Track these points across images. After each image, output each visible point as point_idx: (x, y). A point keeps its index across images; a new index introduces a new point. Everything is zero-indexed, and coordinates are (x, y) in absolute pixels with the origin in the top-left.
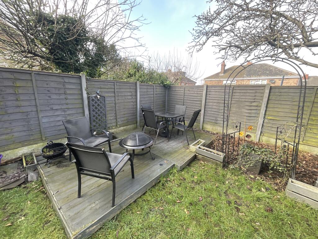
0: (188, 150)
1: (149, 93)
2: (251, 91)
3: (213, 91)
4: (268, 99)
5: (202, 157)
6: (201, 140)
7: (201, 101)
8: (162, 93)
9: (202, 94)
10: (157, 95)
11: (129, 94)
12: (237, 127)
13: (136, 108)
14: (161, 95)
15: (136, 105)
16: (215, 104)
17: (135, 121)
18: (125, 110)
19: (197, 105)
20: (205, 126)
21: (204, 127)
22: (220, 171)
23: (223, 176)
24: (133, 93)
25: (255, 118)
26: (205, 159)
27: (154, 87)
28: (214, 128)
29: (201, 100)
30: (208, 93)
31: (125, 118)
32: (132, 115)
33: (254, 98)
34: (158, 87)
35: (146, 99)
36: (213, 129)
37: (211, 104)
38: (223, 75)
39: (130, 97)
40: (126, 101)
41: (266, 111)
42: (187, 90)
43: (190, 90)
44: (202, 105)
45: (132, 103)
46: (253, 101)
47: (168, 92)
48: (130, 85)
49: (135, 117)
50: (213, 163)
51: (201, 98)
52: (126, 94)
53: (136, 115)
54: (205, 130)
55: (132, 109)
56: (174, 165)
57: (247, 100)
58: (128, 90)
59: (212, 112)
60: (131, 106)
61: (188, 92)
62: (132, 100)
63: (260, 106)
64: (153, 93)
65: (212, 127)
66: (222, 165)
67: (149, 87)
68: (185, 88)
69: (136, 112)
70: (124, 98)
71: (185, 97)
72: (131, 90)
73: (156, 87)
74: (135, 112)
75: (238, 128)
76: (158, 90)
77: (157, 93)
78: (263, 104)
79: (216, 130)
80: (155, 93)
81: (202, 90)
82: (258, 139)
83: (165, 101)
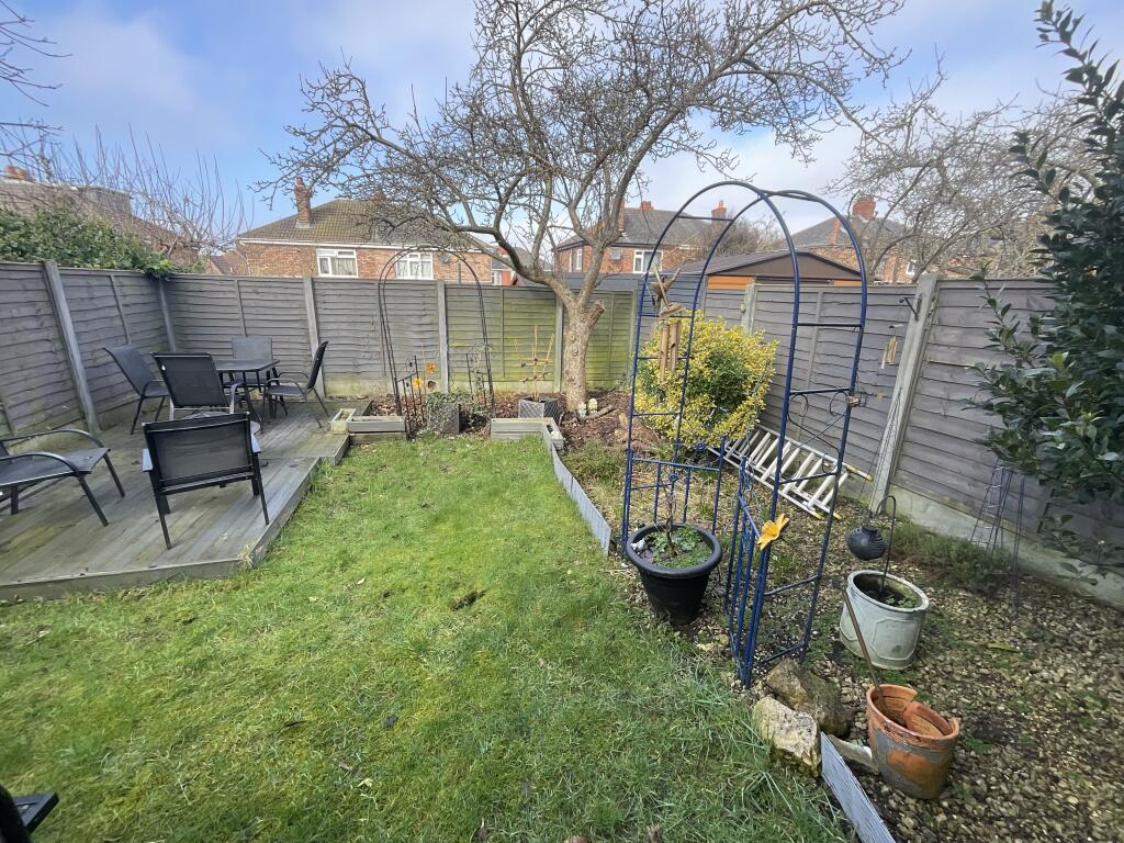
0: (328, 435)
1: (99, 303)
2: (414, 294)
3: (332, 292)
4: (446, 310)
5: (366, 437)
6: (346, 410)
7: (305, 321)
8: (146, 299)
9: (303, 301)
10: (129, 311)
11: (25, 311)
12: (411, 364)
13: (68, 361)
14: (147, 309)
15: (65, 349)
16: (344, 326)
17: (77, 410)
18: (25, 373)
19: (292, 332)
20: (330, 385)
21: (327, 391)
22: (405, 445)
23: (413, 449)
24: (39, 305)
25: (433, 349)
26: (372, 436)
27: (113, 278)
28: (355, 385)
29: (303, 318)
30: (320, 299)
31: (35, 406)
32: (59, 389)
33: (422, 307)
34: (126, 281)
35: (96, 325)
36: (352, 389)
37: (334, 326)
38: (307, 226)
39: (32, 324)
40: (22, 338)
41: (447, 331)
42: (250, 290)
43: (260, 290)
44: (310, 330)
45: (47, 346)
46: (423, 313)
47: (167, 295)
48: (22, 275)
49: (71, 395)
50: (388, 439)
51: (303, 312)
52: (15, 313)
53: (75, 388)
54: (334, 395)
55: (54, 368)
56: (320, 459)
57: (410, 313)
58: (21, 297)
59: (342, 348)
60: (43, 356)
61: (255, 296)
62: (43, 335)
63: (437, 324)
64: (113, 303)
65: (349, 385)
66: (405, 436)
67: (93, 282)
68: (241, 284)
69: (72, 378)
70: (9, 328)
71: (245, 310)
72: (32, 296)
73: (121, 279)
74: (65, 376)
75: (414, 366)
76: (129, 291)
77: (128, 300)
78: (441, 318)
79: (360, 389)
80: (122, 302)
81: (299, 292)
82: (446, 387)
83: (164, 326)
